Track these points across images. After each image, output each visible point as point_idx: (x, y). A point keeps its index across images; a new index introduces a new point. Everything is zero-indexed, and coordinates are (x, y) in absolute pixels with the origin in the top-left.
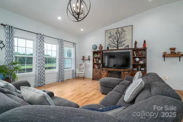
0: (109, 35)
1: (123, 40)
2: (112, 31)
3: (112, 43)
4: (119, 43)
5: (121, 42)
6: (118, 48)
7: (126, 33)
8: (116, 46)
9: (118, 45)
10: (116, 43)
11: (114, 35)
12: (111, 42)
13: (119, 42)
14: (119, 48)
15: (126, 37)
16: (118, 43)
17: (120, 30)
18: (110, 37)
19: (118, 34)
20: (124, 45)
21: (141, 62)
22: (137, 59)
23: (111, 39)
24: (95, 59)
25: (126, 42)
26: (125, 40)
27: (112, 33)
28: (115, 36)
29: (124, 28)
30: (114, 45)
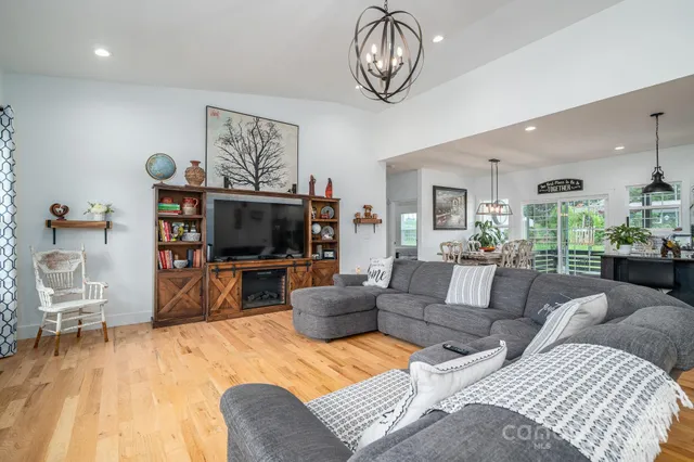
0: (225, 132)
1: (272, 162)
2: (236, 119)
3: (234, 165)
4: (260, 172)
5: (267, 170)
6: (257, 185)
7: (283, 143)
8: (251, 179)
9: (257, 178)
10: (252, 168)
11: (242, 138)
12: (231, 159)
13: (261, 165)
14: (264, 188)
15: (282, 157)
16: (257, 169)
17: (264, 127)
18: (228, 141)
19: (258, 140)
20: (277, 179)
21: (327, 237)
22: (317, 228)
23: (231, 149)
24: (163, 225)
25: (281, 171)
26: (278, 165)
27: (234, 125)
28: (247, 142)
29: (278, 127)
30: (243, 172)
